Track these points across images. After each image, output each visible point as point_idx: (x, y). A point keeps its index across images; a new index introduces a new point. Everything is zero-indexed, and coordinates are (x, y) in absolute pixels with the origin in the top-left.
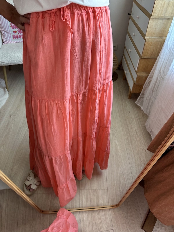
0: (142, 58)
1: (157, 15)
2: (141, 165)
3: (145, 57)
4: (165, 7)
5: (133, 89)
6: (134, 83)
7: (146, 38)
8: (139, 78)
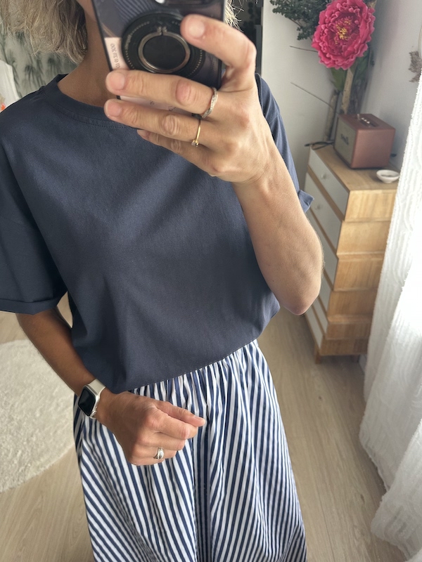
0: (336, 290)
1: (355, 216)
2: (354, 535)
3: (341, 289)
4: (370, 203)
5: (322, 347)
6: (324, 337)
7: (338, 254)
8: (332, 328)
